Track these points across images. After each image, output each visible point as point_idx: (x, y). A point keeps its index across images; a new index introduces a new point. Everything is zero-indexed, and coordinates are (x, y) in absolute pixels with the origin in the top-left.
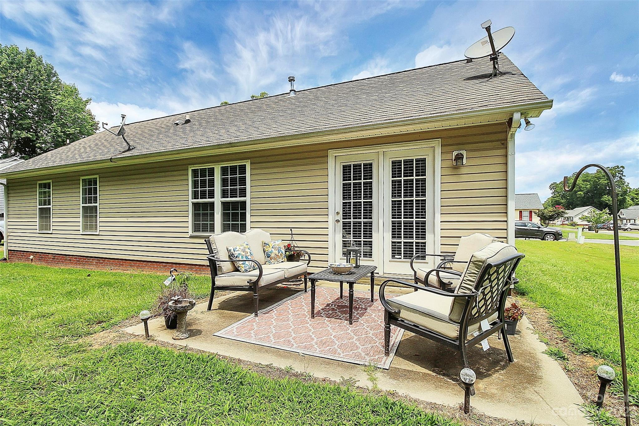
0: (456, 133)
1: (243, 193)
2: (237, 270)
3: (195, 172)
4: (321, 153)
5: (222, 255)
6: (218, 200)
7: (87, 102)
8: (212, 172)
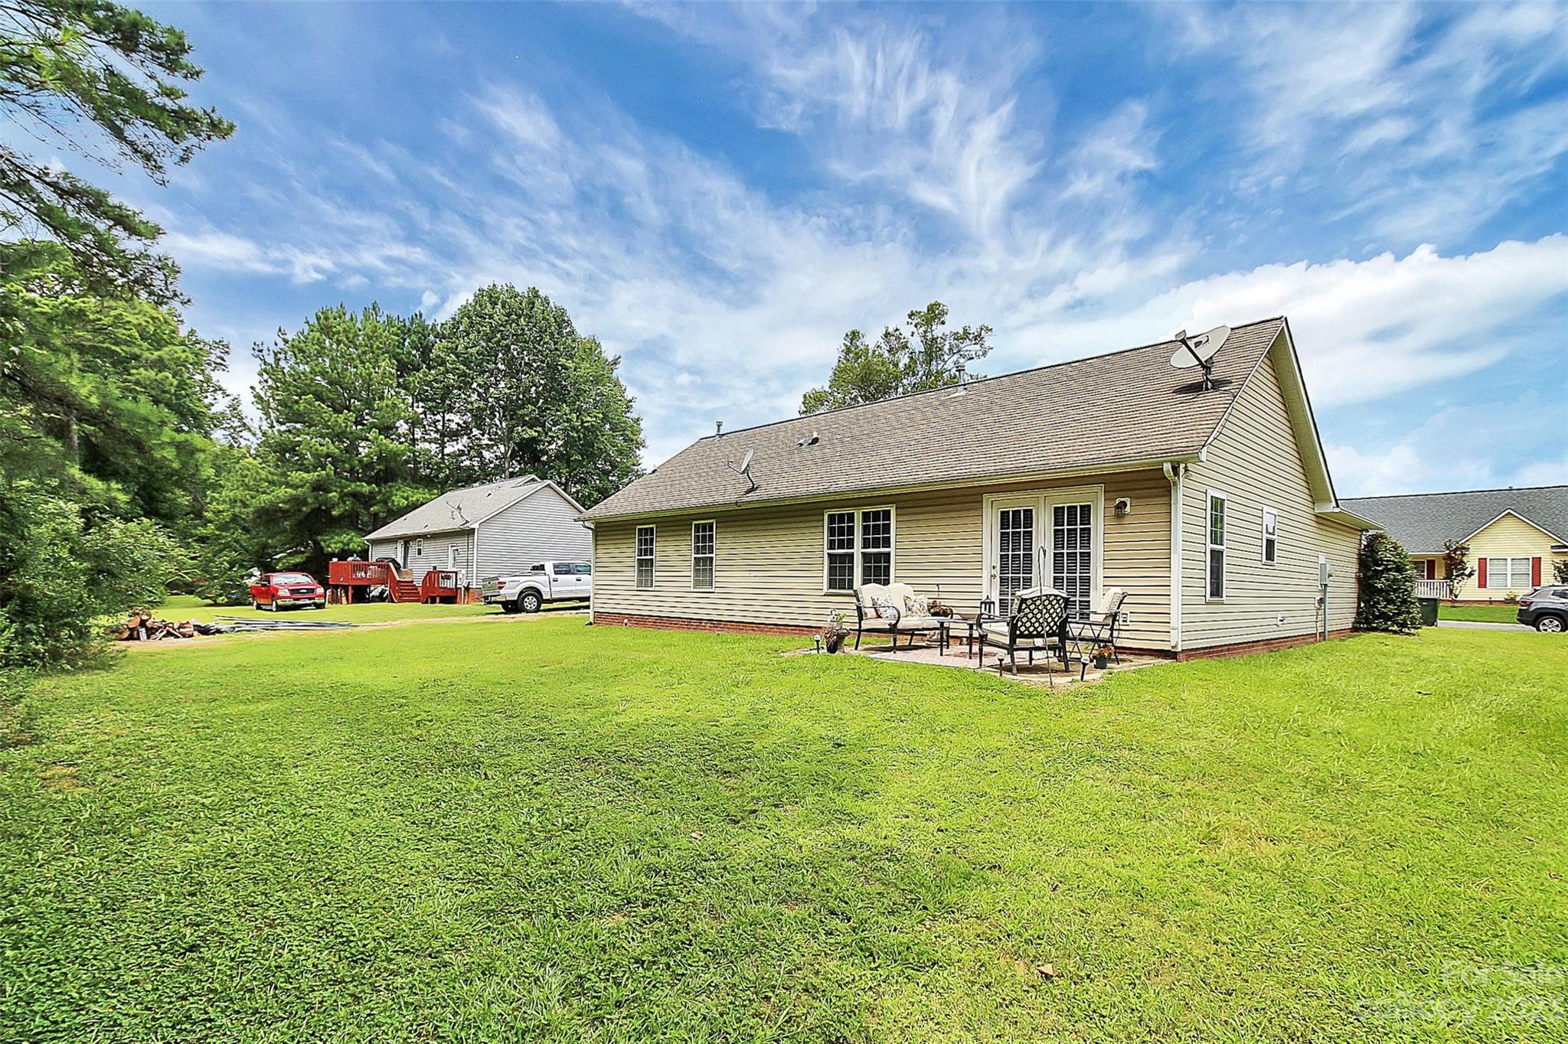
0: (1129, 477)
1: (887, 543)
2: (879, 616)
3: (831, 518)
4: (977, 498)
5: (867, 603)
6: (858, 550)
7: (615, 362)
8: (851, 517)
